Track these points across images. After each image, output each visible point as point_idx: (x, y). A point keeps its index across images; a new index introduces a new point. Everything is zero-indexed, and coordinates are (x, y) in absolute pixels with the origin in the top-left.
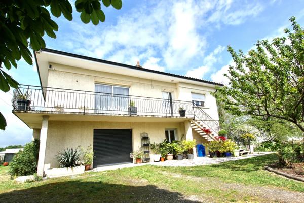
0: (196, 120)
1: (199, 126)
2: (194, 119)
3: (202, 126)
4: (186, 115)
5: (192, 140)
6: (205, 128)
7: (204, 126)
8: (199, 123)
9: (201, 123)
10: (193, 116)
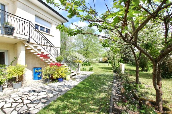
0: (33, 44)
1: (36, 50)
2: (28, 42)
3: (39, 50)
4: (15, 35)
5: (25, 65)
6: (43, 53)
7: (43, 51)
8: (36, 47)
9: (39, 47)
10: (27, 38)
